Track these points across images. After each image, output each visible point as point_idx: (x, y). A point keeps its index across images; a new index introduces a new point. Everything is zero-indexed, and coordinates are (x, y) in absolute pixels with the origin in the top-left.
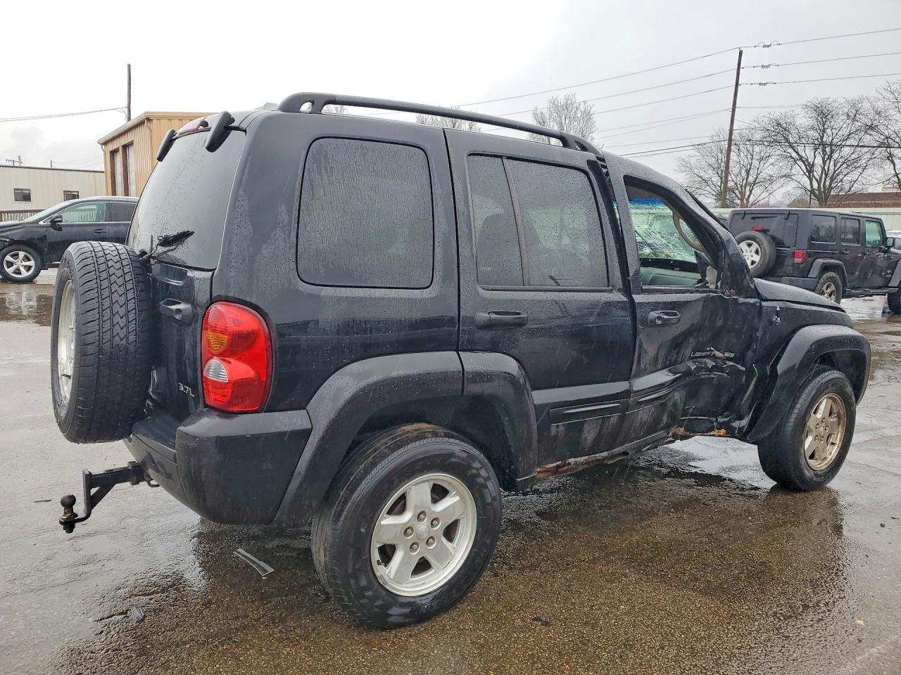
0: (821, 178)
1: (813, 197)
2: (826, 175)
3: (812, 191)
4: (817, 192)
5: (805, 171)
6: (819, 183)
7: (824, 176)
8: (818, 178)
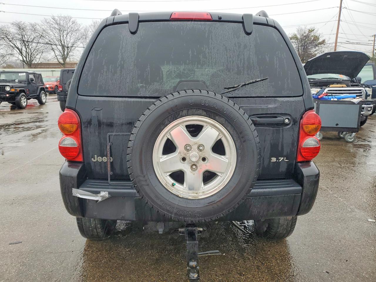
0: (26, 55)
1: (24, 63)
2: (29, 54)
3: (24, 61)
4: (26, 62)
5: (19, 52)
6: (26, 58)
7: (27, 54)
8: (25, 55)
